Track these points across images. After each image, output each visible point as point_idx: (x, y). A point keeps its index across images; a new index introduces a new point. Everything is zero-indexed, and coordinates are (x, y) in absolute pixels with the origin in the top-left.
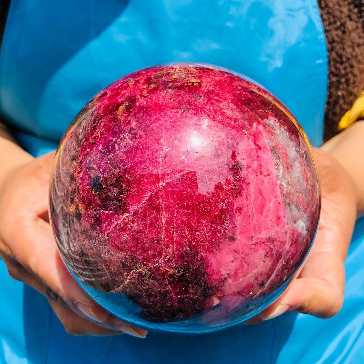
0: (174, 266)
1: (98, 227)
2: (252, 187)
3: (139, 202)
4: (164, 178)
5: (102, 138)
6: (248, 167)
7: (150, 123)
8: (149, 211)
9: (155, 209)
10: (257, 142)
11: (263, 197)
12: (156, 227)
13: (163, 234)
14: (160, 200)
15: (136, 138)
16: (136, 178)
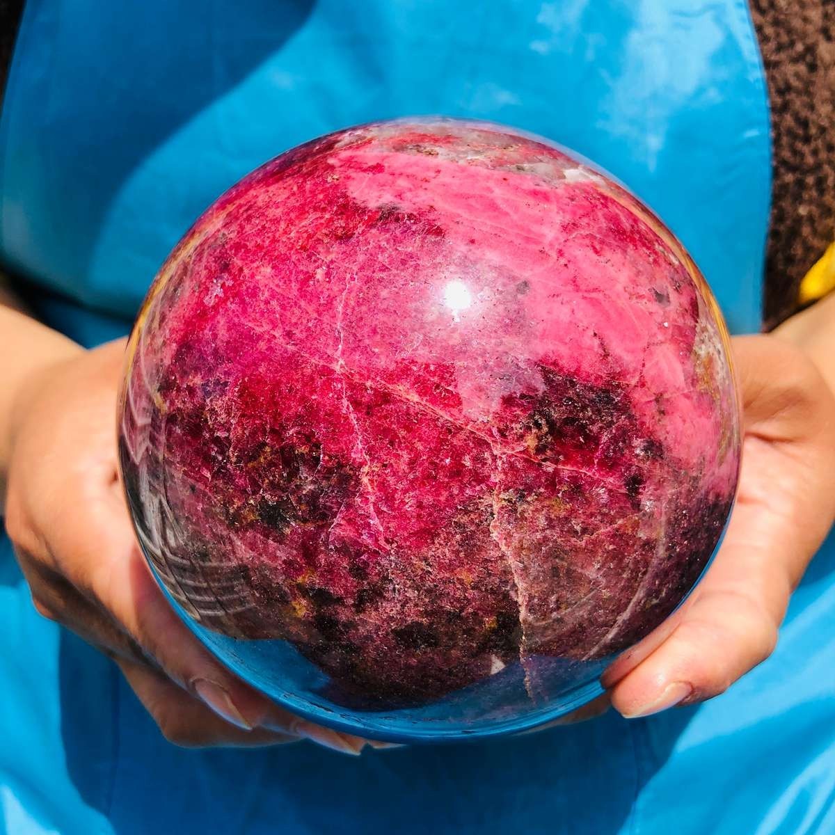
0: (521, 428)
1: (363, 557)
2: (440, 204)
3: (351, 431)
4: (329, 356)
5: (190, 464)
6: (400, 196)
7: (213, 345)
8: (379, 419)
9: (381, 405)
10: (365, 166)
11: (473, 196)
12: (420, 421)
13: (441, 413)
14: (369, 384)
15: (226, 384)
16: (299, 416)
